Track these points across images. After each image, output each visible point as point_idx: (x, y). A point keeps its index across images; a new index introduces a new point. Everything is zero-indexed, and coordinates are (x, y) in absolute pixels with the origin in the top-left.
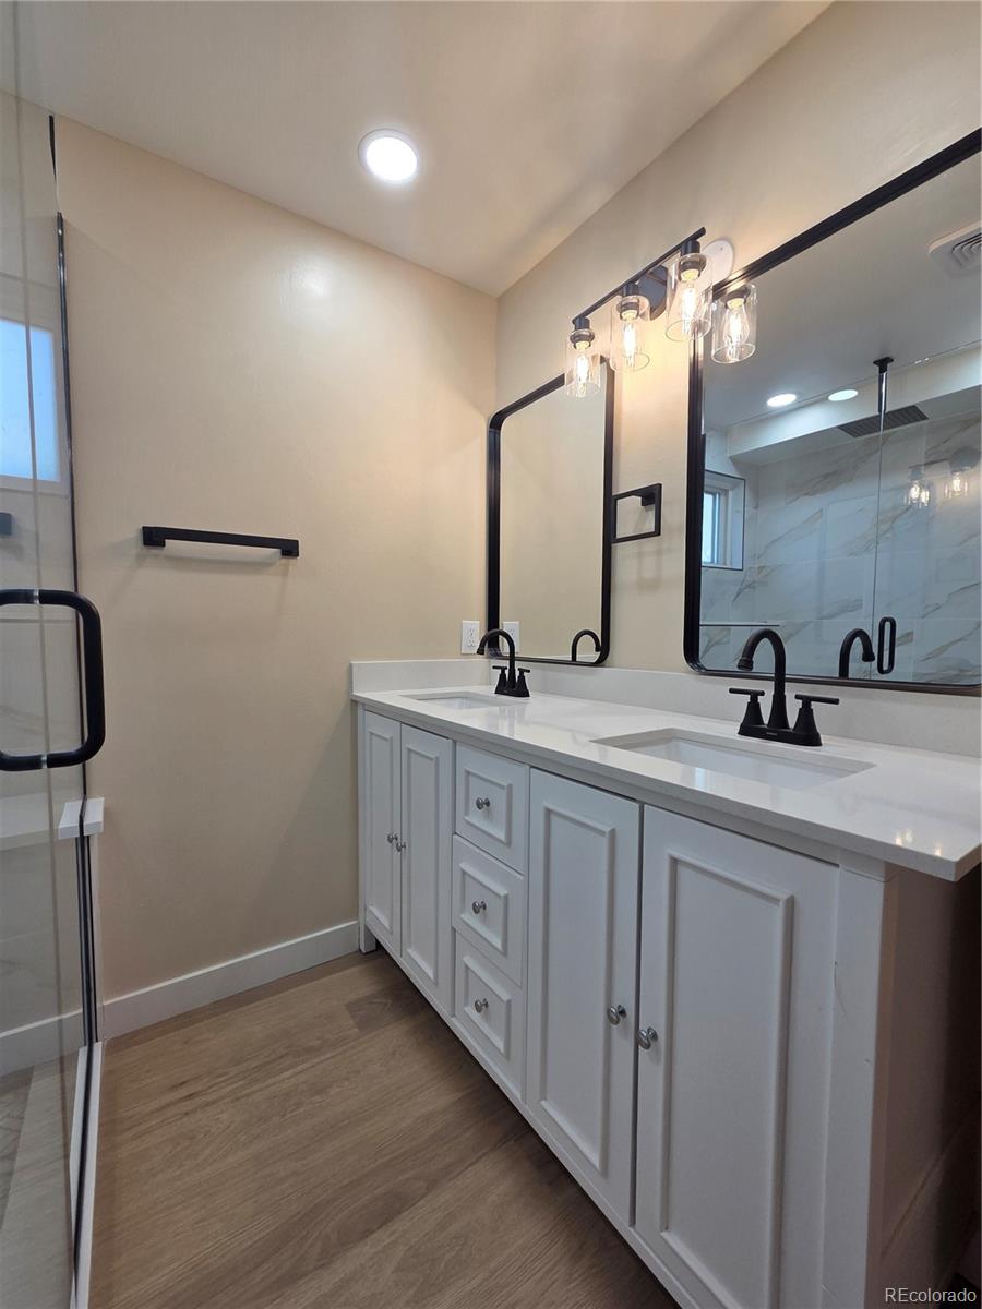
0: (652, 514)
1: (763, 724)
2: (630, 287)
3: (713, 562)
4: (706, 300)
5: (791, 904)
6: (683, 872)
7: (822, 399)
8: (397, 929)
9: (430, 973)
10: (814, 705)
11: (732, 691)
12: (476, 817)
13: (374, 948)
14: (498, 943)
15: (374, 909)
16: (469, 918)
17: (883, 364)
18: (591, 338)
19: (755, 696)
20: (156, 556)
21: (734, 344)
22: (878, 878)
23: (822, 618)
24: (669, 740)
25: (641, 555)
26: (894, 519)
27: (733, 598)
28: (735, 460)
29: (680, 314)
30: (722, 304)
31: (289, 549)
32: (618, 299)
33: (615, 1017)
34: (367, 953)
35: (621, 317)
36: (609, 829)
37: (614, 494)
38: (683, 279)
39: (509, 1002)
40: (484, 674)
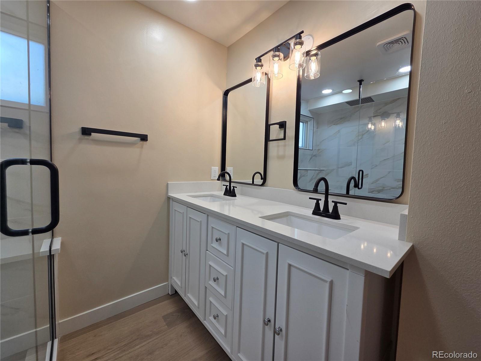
0: (283, 132)
1: (321, 211)
2: (277, 49)
3: (302, 147)
4: (304, 56)
5: (331, 283)
6: (293, 269)
7: (340, 92)
8: (183, 285)
9: (196, 303)
10: (338, 205)
11: (310, 198)
12: (215, 245)
13: (175, 293)
14: (223, 293)
15: (174, 278)
16: (212, 283)
17: (361, 82)
18: (262, 66)
19: (318, 200)
20: (88, 139)
21: (313, 73)
22: (362, 275)
23: (338, 168)
24: (287, 216)
25: (278, 146)
26: (363, 135)
27: (309, 160)
28: (311, 111)
29: (294, 61)
30: (309, 58)
31: (144, 138)
32: (272, 53)
33: (267, 323)
34: (171, 295)
35: (273, 60)
36: (266, 252)
37: (269, 124)
38: (296, 48)
39: (226, 315)
40: (219, 188)
